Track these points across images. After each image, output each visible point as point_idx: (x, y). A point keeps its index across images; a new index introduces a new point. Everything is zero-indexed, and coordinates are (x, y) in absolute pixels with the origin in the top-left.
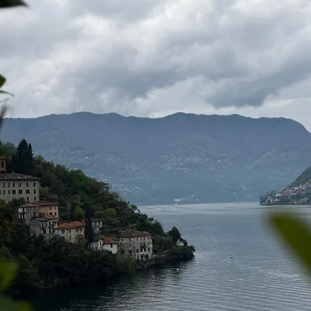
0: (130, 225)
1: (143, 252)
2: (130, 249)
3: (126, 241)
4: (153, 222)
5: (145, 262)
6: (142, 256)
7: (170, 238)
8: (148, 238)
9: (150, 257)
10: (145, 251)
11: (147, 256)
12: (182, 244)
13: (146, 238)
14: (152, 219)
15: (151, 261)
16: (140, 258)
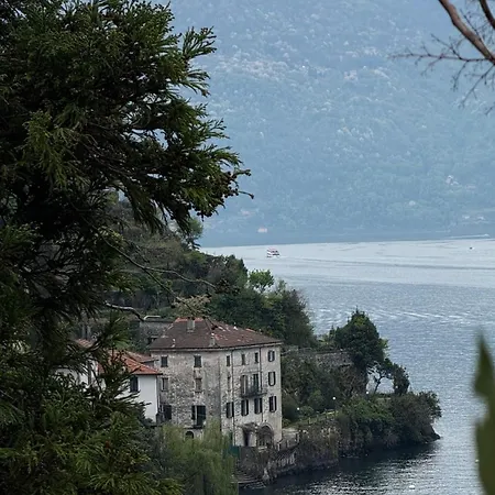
0: (182, 301)
1: (252, 418)
2: (200, 400)
3: (179, 365)
4: (269, 289)
5: (263, 459)
6: (246, 433)
7: (339, 360)
8: (271, 358)
9: (278, 438)
10: (258, 410)
11: (265, 433)
12: (387, 386)
13: (264, 354)
14: (266, 279)
15: (285, 452)
16: (239, 441)
